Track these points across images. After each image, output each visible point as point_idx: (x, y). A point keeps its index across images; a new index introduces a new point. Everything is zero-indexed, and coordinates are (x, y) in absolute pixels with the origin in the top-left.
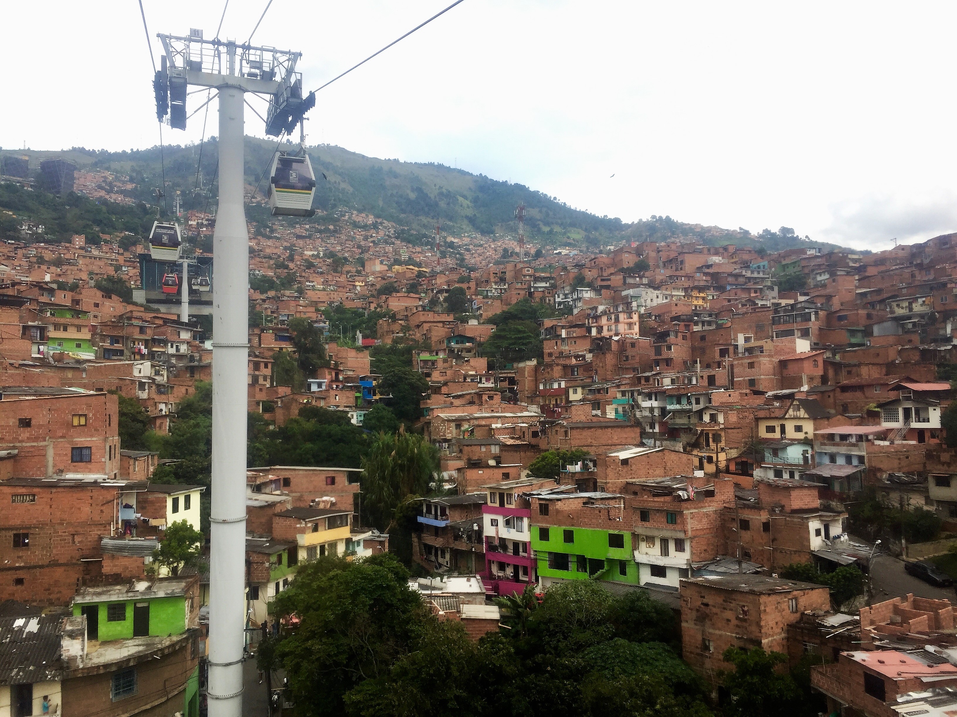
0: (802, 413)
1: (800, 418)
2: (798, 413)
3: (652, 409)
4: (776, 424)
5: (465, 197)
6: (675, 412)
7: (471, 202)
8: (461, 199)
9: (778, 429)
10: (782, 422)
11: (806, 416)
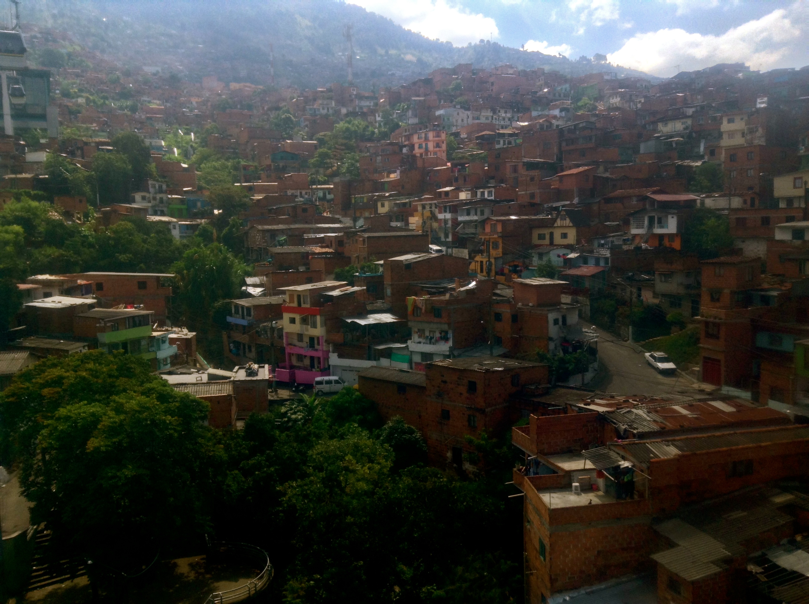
0: (568, 222)
1: (566, 227)
2: (564, 221)
3: (446, 221)
4: (546, 232)
6: (465, 222)
9: (548, 237)
10: (551, 230)
11: (571, 224)
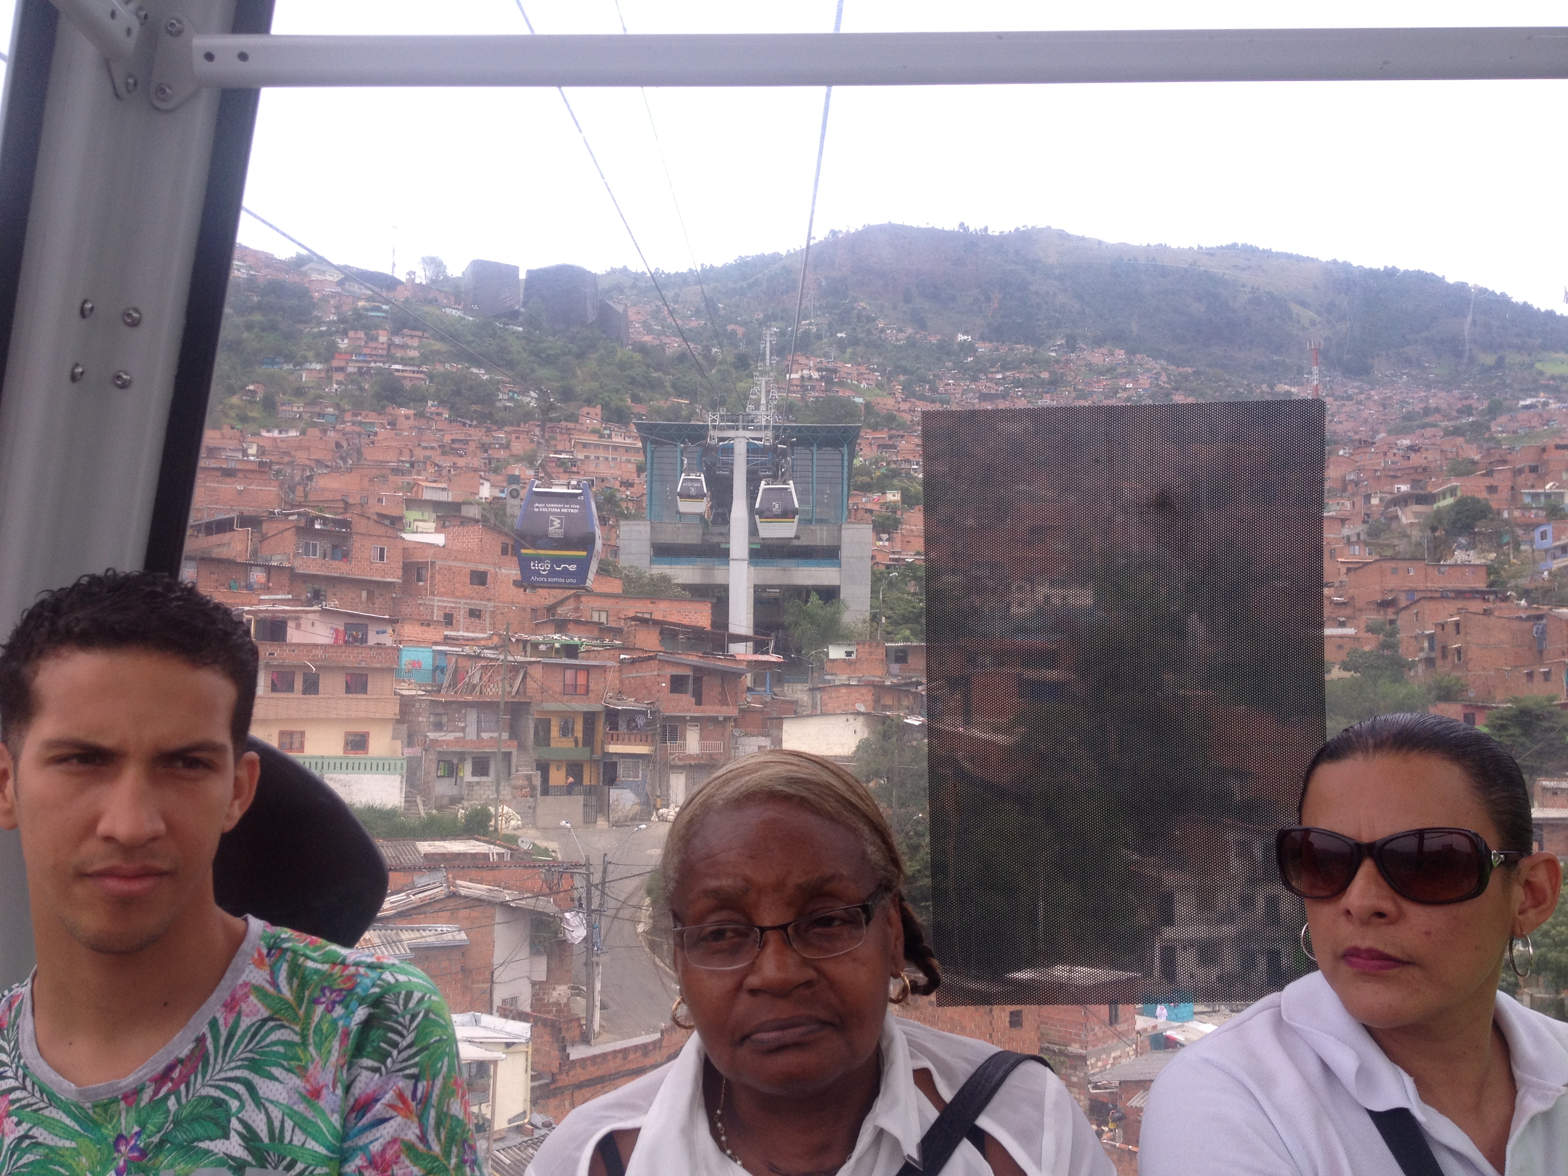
5: (1304, 304)
7: (1318, 313)
8: (1296, 309)
